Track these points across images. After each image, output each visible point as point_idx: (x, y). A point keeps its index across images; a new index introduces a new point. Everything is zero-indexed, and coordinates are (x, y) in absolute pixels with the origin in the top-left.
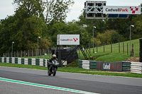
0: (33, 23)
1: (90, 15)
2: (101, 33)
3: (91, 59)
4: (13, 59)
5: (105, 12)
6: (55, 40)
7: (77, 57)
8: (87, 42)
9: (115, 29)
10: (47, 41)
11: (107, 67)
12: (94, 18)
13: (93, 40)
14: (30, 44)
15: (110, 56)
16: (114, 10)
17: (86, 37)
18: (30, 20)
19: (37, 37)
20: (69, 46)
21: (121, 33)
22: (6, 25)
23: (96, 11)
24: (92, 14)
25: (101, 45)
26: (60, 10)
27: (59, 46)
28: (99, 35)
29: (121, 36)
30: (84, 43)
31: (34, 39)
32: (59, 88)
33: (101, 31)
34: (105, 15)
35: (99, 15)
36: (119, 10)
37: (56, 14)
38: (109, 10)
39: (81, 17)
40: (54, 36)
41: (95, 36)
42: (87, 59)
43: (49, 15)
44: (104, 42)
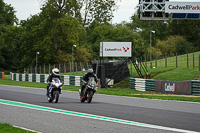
0: (66, 25)
1: (147, 14)
2: (161, 39)
3: (148, 76)
4: (38, 76)
5: (167, 11)
6: (97, 50)
7: (127, 74)
8: (142, 53)
9: (181, 34)
10: (85, 51)
11: (170, 88)
12: (153, 18)
13: (151, 50)
14: (61, 55)
15: (175, 72)
16: (181, 8)
17: (140, 45)
18: (62, 21)
19: (71, 45)
20: (116, 58)
21: (190, 40)
22: (29, 28)
23: (155, 9)
24: (149, 13)
25: (161, 57)
26: (104, 7)
27: (102, 58)
28: (159, 42)
29: (189, 45)
30: (138, 55)
31: (67, 48)
32: (102, 118)
33: (162, 37)
34: (167, 15)
35: (159, 14)
36: (188, 7)
37: (98, 13)
38: (174, 8)
39: (133, 18)
40: (96, 44)
41: (153, 45)
42: (142, 77)
43: (89, 14)
44: (167, 54)
